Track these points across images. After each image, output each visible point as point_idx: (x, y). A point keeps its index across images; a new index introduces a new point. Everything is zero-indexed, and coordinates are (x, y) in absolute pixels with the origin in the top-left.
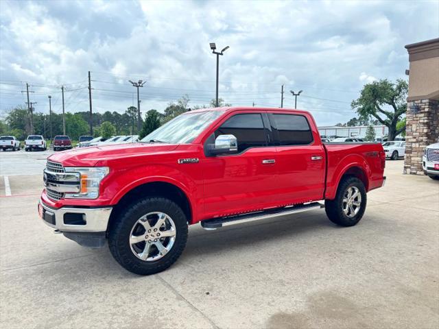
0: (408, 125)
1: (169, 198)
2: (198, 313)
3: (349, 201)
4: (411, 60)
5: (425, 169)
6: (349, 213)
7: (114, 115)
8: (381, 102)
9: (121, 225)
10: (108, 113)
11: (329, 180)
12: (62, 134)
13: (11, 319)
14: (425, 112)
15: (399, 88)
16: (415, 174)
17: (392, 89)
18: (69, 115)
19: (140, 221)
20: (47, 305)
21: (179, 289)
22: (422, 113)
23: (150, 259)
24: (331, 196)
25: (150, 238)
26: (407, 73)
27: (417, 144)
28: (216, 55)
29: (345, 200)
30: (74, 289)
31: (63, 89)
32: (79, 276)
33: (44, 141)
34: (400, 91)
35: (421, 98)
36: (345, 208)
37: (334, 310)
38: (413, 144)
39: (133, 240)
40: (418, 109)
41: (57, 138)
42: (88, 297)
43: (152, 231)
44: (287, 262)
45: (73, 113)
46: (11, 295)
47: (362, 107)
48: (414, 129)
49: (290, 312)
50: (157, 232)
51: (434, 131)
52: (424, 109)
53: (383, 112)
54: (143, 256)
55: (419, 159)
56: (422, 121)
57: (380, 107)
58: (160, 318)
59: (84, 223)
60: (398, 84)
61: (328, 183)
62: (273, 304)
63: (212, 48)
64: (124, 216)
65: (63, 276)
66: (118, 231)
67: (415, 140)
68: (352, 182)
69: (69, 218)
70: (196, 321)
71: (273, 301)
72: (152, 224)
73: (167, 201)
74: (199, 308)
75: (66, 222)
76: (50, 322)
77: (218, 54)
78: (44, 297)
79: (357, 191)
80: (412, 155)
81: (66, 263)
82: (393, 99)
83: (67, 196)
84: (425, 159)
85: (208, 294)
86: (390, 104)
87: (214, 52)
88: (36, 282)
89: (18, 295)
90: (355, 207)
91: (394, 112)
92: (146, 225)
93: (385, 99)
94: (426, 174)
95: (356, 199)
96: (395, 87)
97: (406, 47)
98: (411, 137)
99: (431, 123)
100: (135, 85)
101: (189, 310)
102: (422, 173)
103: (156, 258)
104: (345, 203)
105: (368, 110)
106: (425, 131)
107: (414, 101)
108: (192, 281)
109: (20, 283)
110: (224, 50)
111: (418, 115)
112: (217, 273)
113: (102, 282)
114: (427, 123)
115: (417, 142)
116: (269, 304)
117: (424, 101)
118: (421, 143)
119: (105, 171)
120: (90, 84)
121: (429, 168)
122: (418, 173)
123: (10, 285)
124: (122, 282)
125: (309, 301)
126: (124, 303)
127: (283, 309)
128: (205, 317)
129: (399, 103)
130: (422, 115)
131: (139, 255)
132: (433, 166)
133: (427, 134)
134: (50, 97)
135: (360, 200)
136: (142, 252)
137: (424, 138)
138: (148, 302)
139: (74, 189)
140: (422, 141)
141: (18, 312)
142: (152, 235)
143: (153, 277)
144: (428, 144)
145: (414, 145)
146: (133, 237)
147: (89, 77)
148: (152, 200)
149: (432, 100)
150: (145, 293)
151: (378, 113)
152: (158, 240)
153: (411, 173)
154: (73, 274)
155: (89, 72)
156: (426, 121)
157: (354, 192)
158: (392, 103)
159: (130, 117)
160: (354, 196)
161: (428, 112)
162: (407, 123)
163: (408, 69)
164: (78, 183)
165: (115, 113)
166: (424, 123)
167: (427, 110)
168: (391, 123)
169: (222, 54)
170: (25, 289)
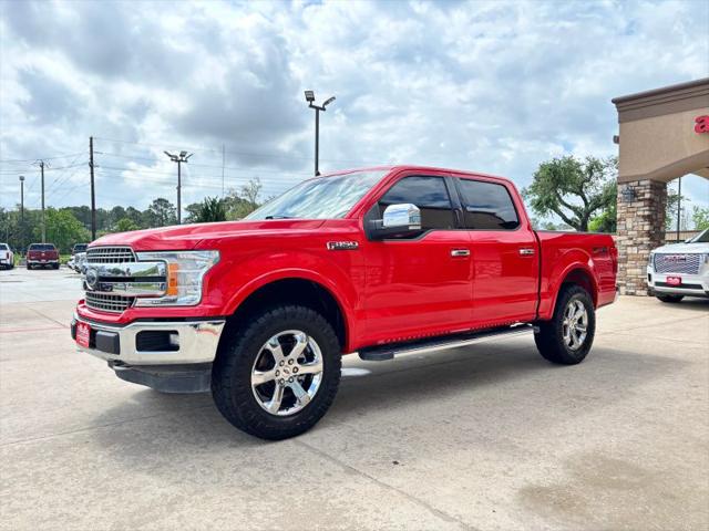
0: (620, 220)
1: (314, 309)
2: (394, 492)
3: (570, 323)
4: (620, 121)
5: (651, 284)
6: (572, 343)
7: (129, 213)
8: (565, 190)
9: (238, 350)
10: (118, 210)
11: (543, 290)
12: (40, 242)
13: (61, 515)
14: (644, 200)
15: (590, 170)
16: (632, 294)
17: (580, 172)
18: (50, 212)
19: (268, 346)
20: (120, 491)
21: (342, 457)
22: (640, 200)
23: (284, 413)
24: (547, 314)
25: (282, 375)
26: (616, 140)
27: (635, 248)
28: (314, 110)
29: (566, 322)
30: (159, 465)
31: (42, 167)
32: (157, 445)
33: (11, 253)
34: (591, 174)
35: (639, 179)
36: (565, 335)
37: (615, 478)
38: (629, 248)
39: (258, 378)
40: (634, 195)
41: (34, 247)
42: (189, 476)
43: (286, 363)
44: (502, 414)
45: (57, 208)
46: (43, 478)
47: (537, 197)
48: (629, 226)
49: (545, 484)
50: (293, 365)
51: (659, 228)
52: (643, 194)
53: (569, 207)
54: (272, 406)
55: (639, 271)
56: (640, 213)
57: (563, 198)
58: (332, 501)
59: (176, 348)
60: (588, 163)
61: (544, 294)
62: (510, 473)
63: (308, 99)
64: (243, 336)
65: (128, 447)
66: (234, 361)
67: (631, 243)
68: (576, 292)
69: (147, 341)
70: (396, 503)
71: (510, 469)
72: (287, 351)
73: (310, 312)
74: (394, 485)
75: (140, 347)
76: (136, 517)
77: (318, 109)
78: (107, 480)
79: (581, 306)
80: (627, 265)
81: (125, 428)
82: (581, 187)
83: (139, 302)
84: (650, 270)
85: (396, 463)
86: (578, 194)
87: (311, 106)
88: (83, 457)
89: (58, 478)
90: (578, 333)
91: (583, 207)
92: (277, 352)
93: (570, 187)
94: (651, 293)
95: (580, 321)
96: (583, 169)
97: (613, 101)
98: (625, 238)
99: (654, 217)
100: (175, 159)
101: (378, 489)
102: (644, 292)
103: (292, 411)
104: (566, 326)
105: (547, 203)
106: (647, 228)
107: (627, 183)
108: (361, 446)
109: (53, 460)
110: (327, 103)
111: (633, 205)
112: (396, 433)
113: (203, 453)
114: (648, 216)
115: (635, 245)
116: (505, 473)
117: (642, 183)
118: (641, 247)
119: (210, 258)
120: (92, 159)
121: (658, 284)
122: (638, 292)
123: (35, 464)
124: (239, 452)
125: (569, 467)
126: (259, 482)
127: (533, 481)
128: (409, 497)
129: (590, 193)
130: (642, 204)
131: (265, 404)
132: (665, 281)
133: (649, 234)
134: (22, 179)
135: (585, 322)
136: (270, 400)
137: (646, 240)
138: (299, 480)
139: (154, 289)
140: (642, 244)
141: (67, 504)
142: (285, 371)
143: (290, 442)
144: (651, 247)
145: (629, 250)
146: (257, 372)
147: (91, 146)
148: (288, 309)
149: (657, 182)
150: (288, 467)
151: (561, 207)
152: (295, 379)
153: (627, 294)
154: (145, 444)
155: (91, 139)
156: (647, 213)
157: (577, 309)
158: (580, 193)
159: (157, 216)
160: (578, 316)
161: (650, 199)
162: (618, 216)
163: (617, 134)
164: (163, 279)
165: (131, 209)
166: (643, 216)
167: (647, 196)
168: (580, 224)
169: (323, 109)
170: (67, 469)
